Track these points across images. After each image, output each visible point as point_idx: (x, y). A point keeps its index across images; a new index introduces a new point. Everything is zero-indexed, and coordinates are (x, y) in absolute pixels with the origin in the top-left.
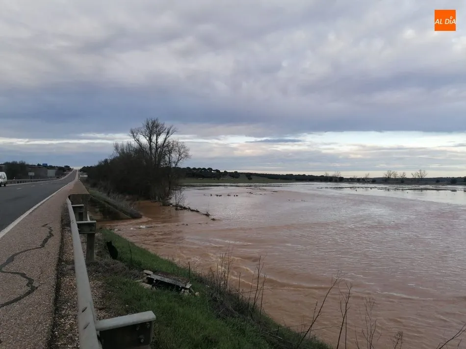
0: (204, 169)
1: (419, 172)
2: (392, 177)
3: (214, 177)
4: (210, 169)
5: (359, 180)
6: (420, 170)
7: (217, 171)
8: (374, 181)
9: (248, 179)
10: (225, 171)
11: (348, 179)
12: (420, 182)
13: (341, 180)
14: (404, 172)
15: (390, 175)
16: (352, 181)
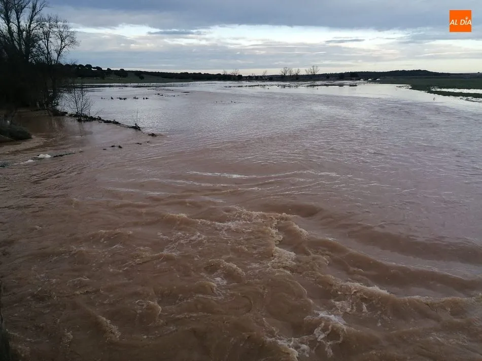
0: (81, 66)
1: (312, 68)
2: (288, 74)
3: (96, 76)
4: (89, 66)
5: (257, 78)
6: (313, 67)
7: (98, 68)
8: (271, 78)
9: (140, 78)
10: (108, 69)
11: (246, 77)
12: (312, 78)
13: (239, 78)
14: (298, 69)
15: (286, 71)
16: (250, 78)
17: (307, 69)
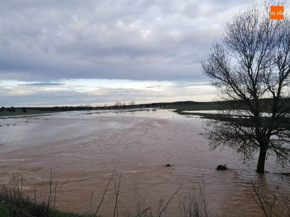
1: (132, 102)
2: (119, 105)
5: (101, 108)
6: (132, 101)
8: (109, 108)
9: (24, 112)
11: (95, 108)
12: (132, 107)
13: (91, 108)
14: (124, 103)
15: (118, 104)
16: (97, 108)
17: (129, 102)
